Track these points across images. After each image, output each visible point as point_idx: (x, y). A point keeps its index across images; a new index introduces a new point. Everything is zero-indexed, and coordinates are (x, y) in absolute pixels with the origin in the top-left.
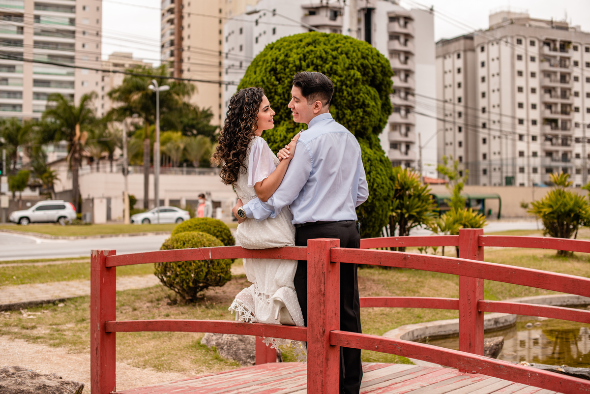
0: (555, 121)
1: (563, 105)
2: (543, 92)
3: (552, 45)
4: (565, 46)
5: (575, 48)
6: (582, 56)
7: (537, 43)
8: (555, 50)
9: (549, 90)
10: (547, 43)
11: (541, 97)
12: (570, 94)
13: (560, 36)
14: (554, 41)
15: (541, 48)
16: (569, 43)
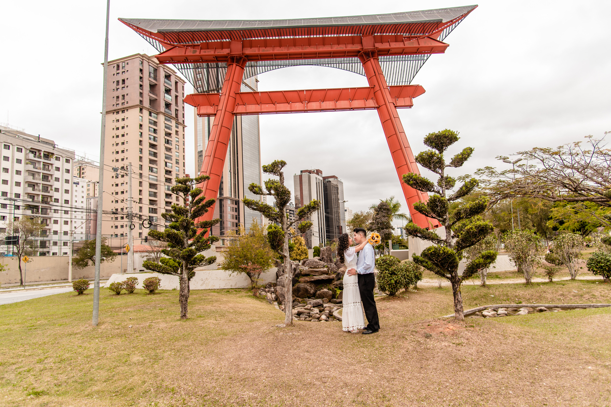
0: (37, 207)
1: (43, 197)
2: (27, 185)
3: (37, 154)
4: (48, 155)
5: (58, 159)
6: (63, 165)
7: (24, 150)
8: (40, 157)
9: (33, 185)
10: (33, 151)
11: (25, 189)
12: (52, 190)
13: (44, 148)
14: (39, 151)
15: (26, 154)
16: (53, 154)
